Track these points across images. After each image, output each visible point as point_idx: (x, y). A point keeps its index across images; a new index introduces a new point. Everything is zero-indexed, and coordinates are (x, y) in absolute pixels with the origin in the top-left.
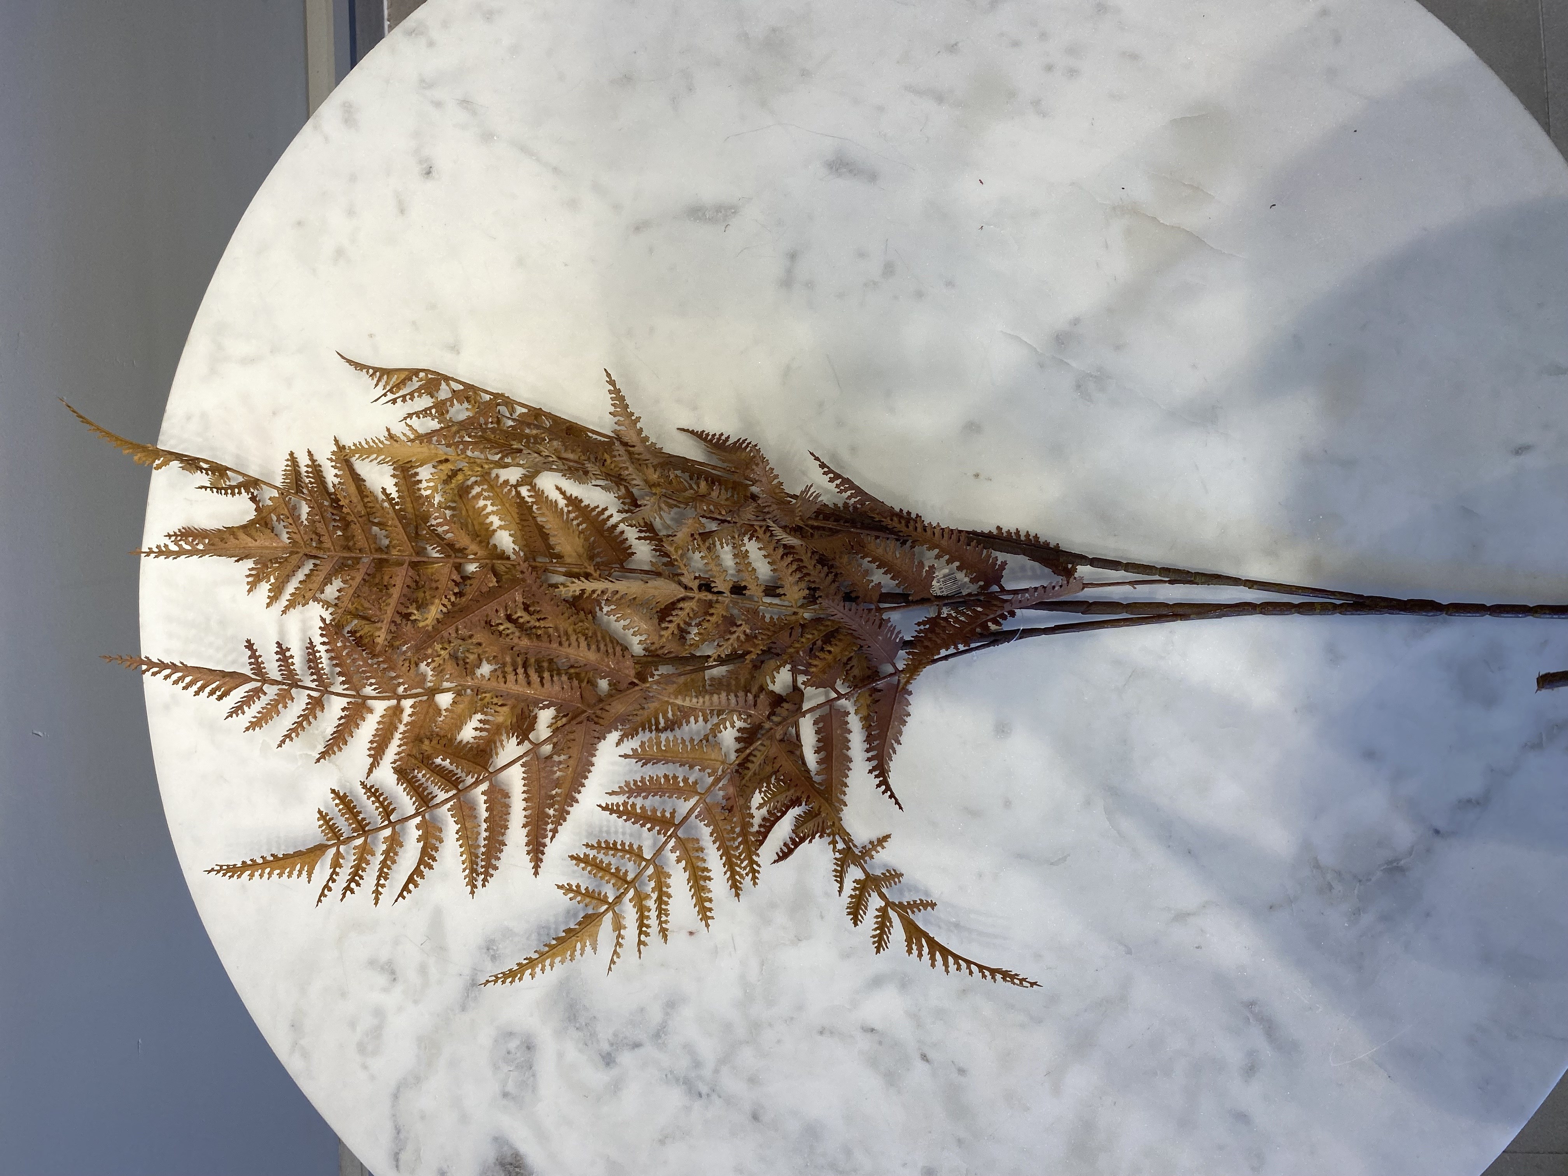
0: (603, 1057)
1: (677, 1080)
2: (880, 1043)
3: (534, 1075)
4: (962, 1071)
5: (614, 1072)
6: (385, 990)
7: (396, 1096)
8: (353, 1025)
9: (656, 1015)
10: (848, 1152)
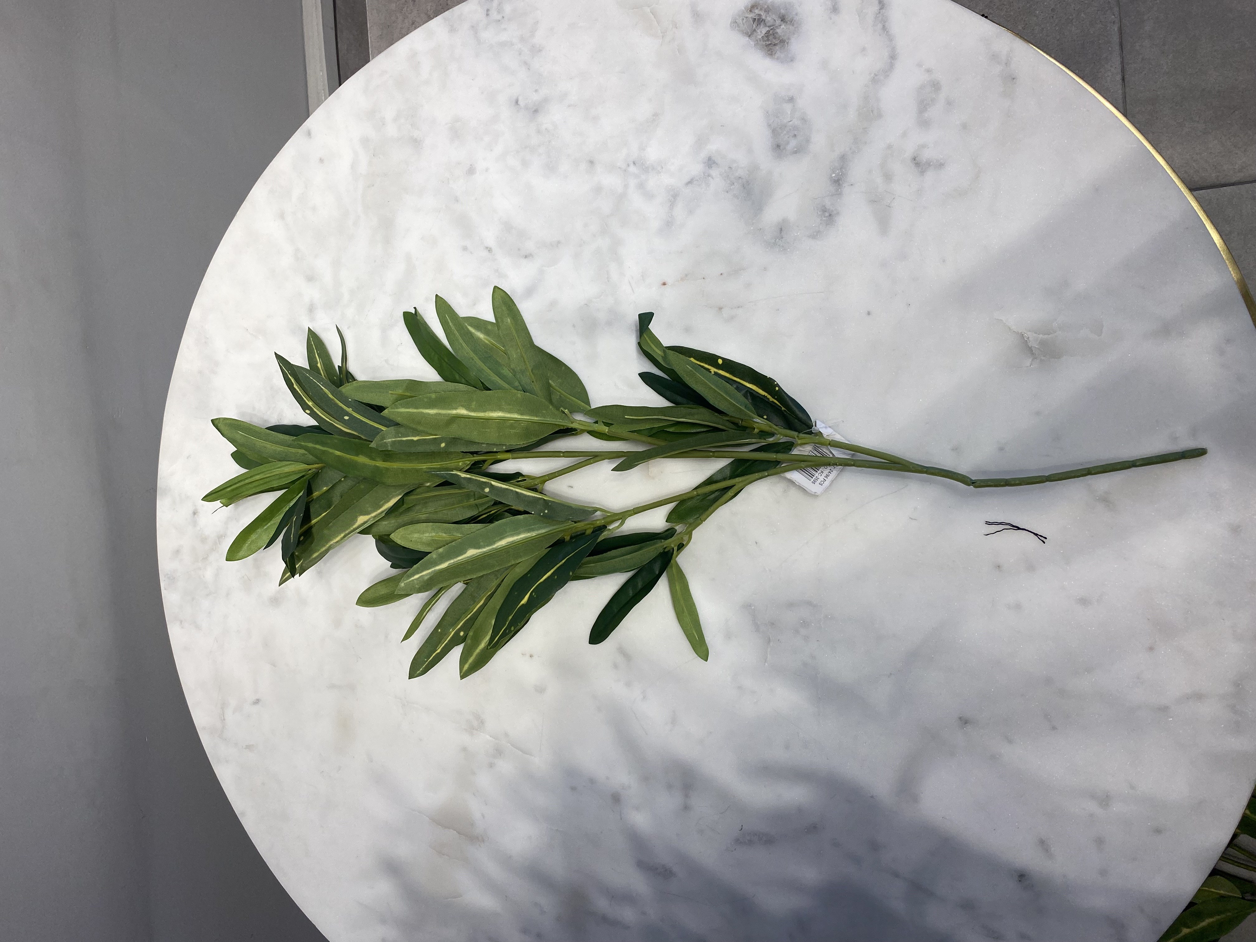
0: (714, 162)
1: (653, 169)
2: (519, 249)
3: (769, 126)
4: (465, 249)
5: (703, 155)
6: (923, 146)
7: (893, 57)
8: (949, 103)
9: (679, 211)
10: (525, 164)
